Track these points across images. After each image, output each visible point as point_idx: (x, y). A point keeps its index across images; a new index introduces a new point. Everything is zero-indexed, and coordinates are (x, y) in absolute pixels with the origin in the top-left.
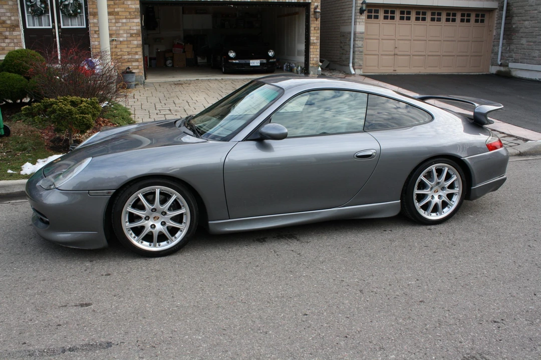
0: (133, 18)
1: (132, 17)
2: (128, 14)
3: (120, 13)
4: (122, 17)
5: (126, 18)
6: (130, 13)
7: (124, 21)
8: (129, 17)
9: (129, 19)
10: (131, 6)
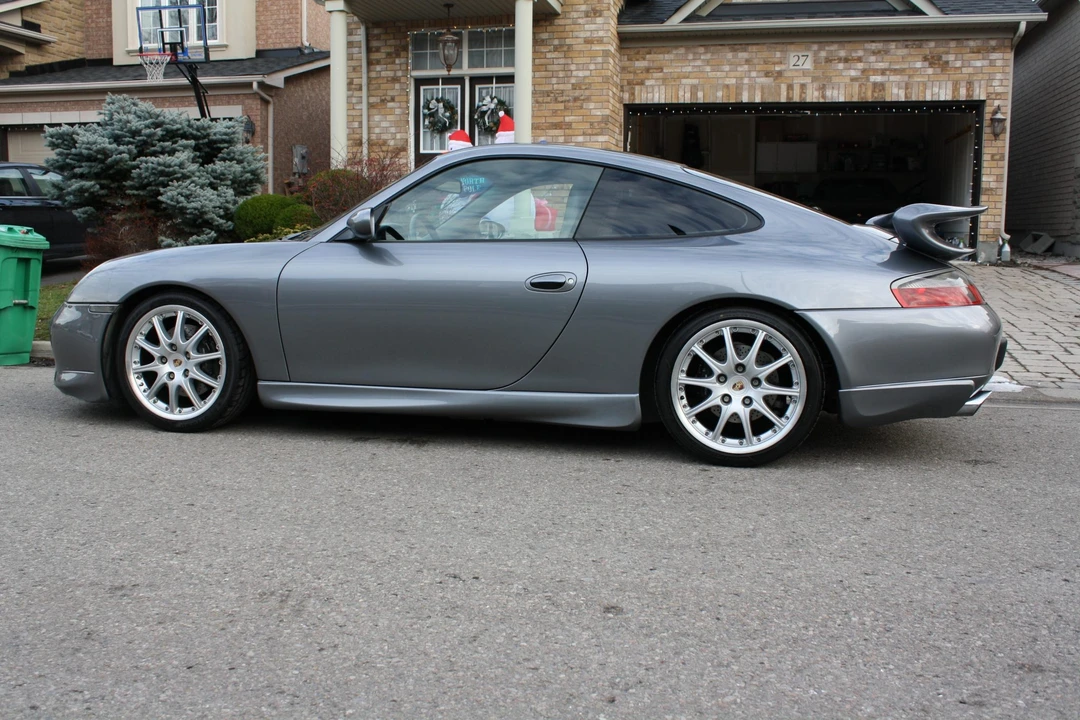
0: (596, 134)
1: (595, 131)
2: (588, 126)
3: (574, 125)
4: (576, 132)
5: (584, 134)
6: (592, 124)
7: (580, 139)
8: (590, 131)
9: (590, 135)
10: (594, 112)
